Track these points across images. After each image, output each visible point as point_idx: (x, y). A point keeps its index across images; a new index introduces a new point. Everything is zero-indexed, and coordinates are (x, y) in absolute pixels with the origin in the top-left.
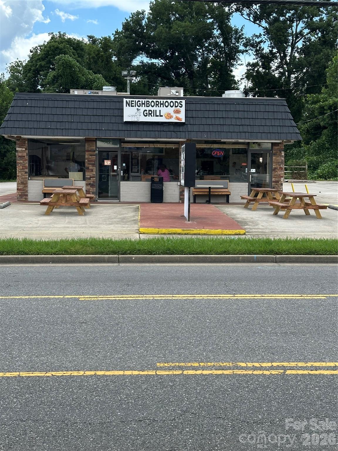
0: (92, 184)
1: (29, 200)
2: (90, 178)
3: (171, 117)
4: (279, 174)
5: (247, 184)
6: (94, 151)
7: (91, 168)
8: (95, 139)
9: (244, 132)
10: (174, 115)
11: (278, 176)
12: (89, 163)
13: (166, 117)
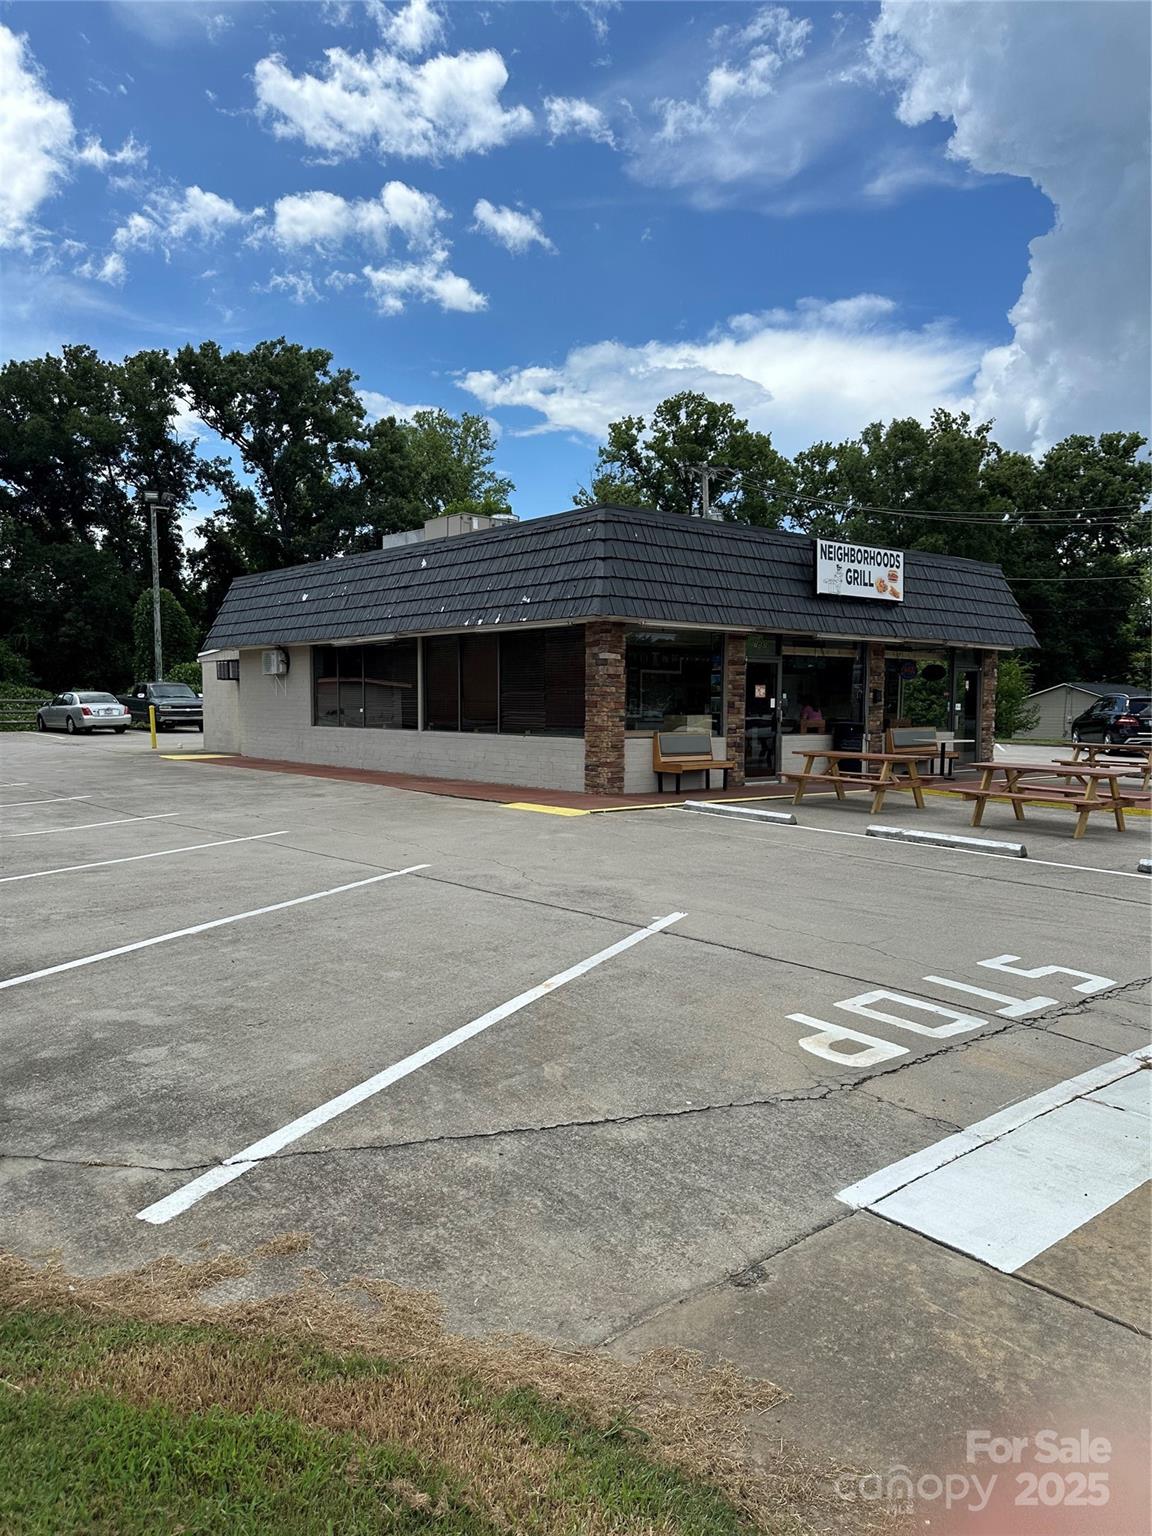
0: (737, 744)
1: (625, 791)
2: (732, 731)
3: (885, 589)
7: (737, 704)
10: (889, 585)
13: (877, 588)
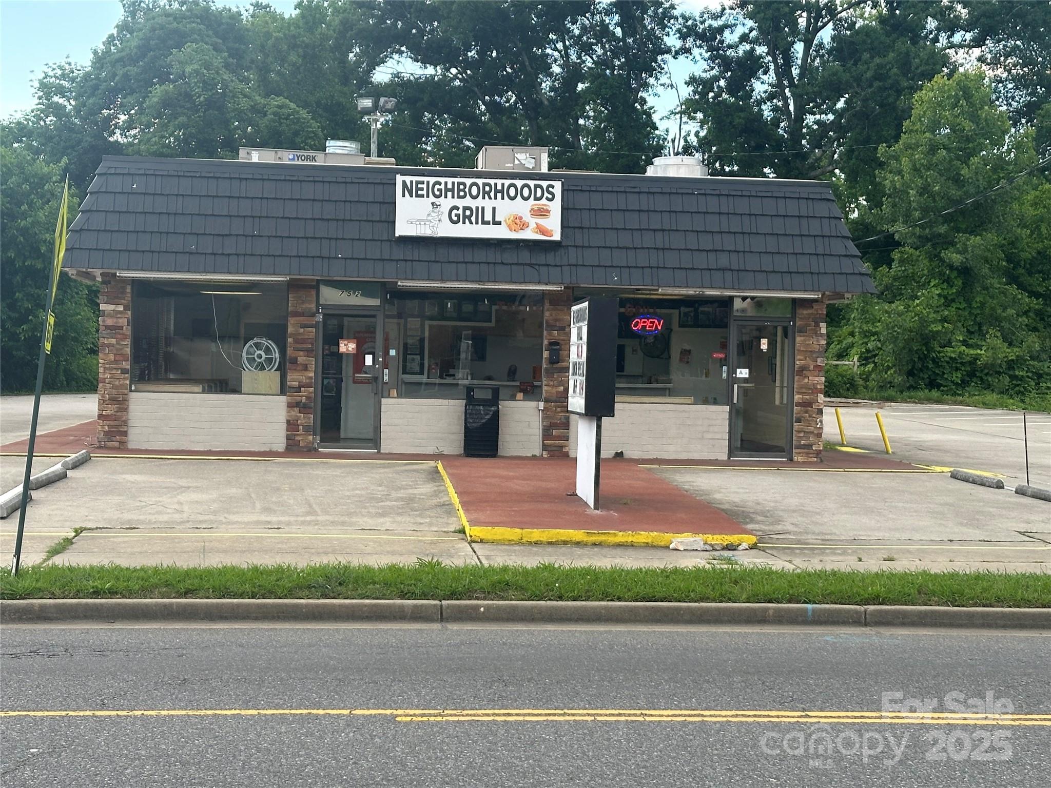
0: (304, 404)
1: (131, 446)
2: (298, 389)
3: (524, 226)
4: (814, 384)
5: (727, 408)
6: (313, 315)
7: (302, 359)
8: (314, 283)
9: (719, 269)
10: (533, 222)
11: (810, 389)
12: (298, 346)
13: (509, 226)
